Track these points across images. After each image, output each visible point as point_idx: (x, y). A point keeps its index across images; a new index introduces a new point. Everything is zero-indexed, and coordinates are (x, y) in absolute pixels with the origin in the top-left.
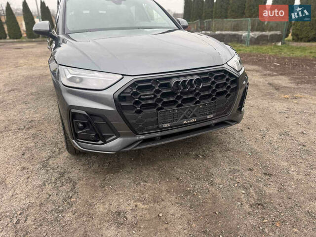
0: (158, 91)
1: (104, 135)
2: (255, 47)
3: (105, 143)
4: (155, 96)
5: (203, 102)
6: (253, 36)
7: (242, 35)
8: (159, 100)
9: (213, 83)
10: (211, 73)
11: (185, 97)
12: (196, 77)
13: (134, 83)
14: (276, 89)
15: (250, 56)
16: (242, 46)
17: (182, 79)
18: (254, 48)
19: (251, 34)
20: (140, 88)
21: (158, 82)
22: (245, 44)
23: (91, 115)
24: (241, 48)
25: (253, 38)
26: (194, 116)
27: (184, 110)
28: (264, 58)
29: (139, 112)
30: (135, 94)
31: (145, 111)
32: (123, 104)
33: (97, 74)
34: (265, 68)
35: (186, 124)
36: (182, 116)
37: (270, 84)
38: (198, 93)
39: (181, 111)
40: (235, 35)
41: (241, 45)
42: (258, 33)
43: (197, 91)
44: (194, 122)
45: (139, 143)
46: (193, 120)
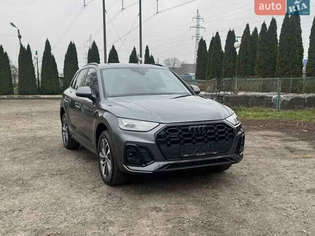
0: (180, 133)
1: (146, 160)
2: (288, 112)
3: (146, 165)
4: (179, 136)
5: (209, 142)
6: (285, 98)
7: (271, 97)
8: (181, 139)
9: (216, 131)
10: (215, 125)
11: (197, 138)
12: (204, 126)
13: (166, 128)
14: (291, 152)
15: (278, 121)
16: (272, 111)
17: (196, 127)
18: (286, 114)
19: (283, 96)
20: (170, 131)
21: (181, 128)
22: (275, 108)
23: (139, 147)
24: (270, 113)
25: (284, 100)
26: (204, 151)
27: (197, 146)
28: (293, 125)
29: (169, 145)
30: (167, 134)
31: (173, 145)
32: (160, 140)
33: (143, 122)
34: (289, 134)
35: (198, 156)
36: (196, 150)
37: (286, 148)
38: (206, 136)
39: (195, 147)
40: (262, 97)
41: (269, 109)
42: (291, 96)
43: (206, 135)
44: (204, 156)
45: (168, 166)
46: (203, 154)
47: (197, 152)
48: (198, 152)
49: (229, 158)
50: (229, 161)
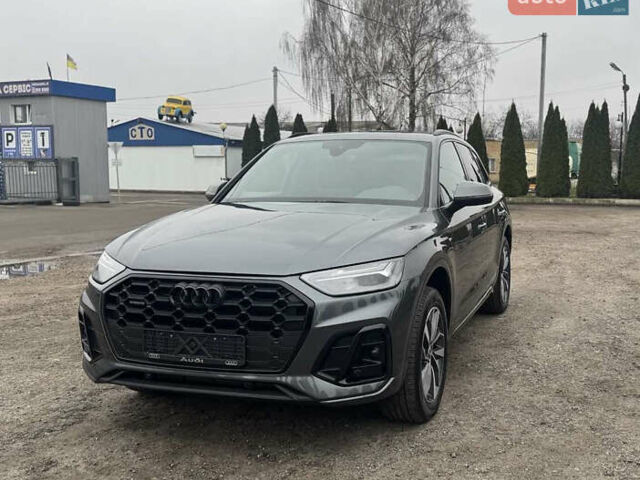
0: (151, 298)
4: (146, 305)
5: (218, 332)
8: (150, 311)
9: (246, 303)
11: (187, 315)
20: (132, 288)
26: (201, 353)
27: (184, 337)
29: (122, 324)
31: (130, 325)
35: (183, 362)
36: (180, 348)
38: (212, 315)
39: (179, 338)
43: (210, 310)
44: (200, 364)
45: (117, 375)
46: (198, 360)
47: (181, 352)
48: (183, 351)
49: (285, 385)
50: (284, 394)
